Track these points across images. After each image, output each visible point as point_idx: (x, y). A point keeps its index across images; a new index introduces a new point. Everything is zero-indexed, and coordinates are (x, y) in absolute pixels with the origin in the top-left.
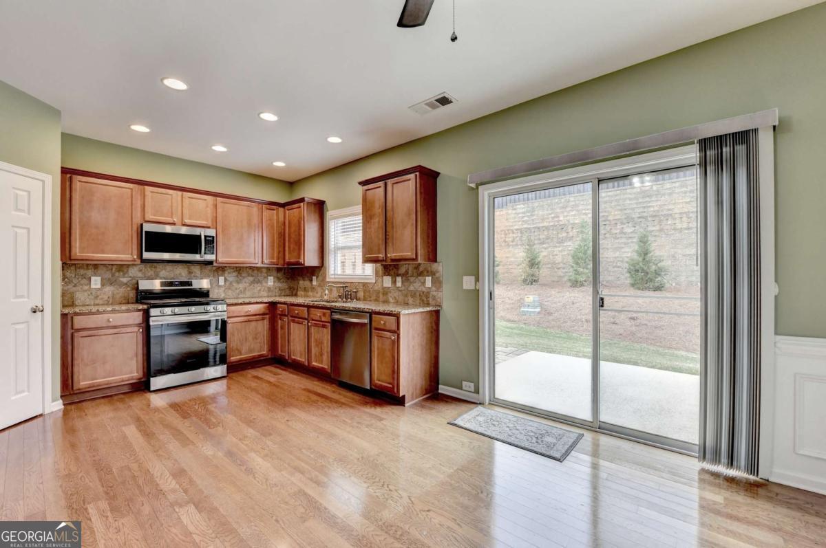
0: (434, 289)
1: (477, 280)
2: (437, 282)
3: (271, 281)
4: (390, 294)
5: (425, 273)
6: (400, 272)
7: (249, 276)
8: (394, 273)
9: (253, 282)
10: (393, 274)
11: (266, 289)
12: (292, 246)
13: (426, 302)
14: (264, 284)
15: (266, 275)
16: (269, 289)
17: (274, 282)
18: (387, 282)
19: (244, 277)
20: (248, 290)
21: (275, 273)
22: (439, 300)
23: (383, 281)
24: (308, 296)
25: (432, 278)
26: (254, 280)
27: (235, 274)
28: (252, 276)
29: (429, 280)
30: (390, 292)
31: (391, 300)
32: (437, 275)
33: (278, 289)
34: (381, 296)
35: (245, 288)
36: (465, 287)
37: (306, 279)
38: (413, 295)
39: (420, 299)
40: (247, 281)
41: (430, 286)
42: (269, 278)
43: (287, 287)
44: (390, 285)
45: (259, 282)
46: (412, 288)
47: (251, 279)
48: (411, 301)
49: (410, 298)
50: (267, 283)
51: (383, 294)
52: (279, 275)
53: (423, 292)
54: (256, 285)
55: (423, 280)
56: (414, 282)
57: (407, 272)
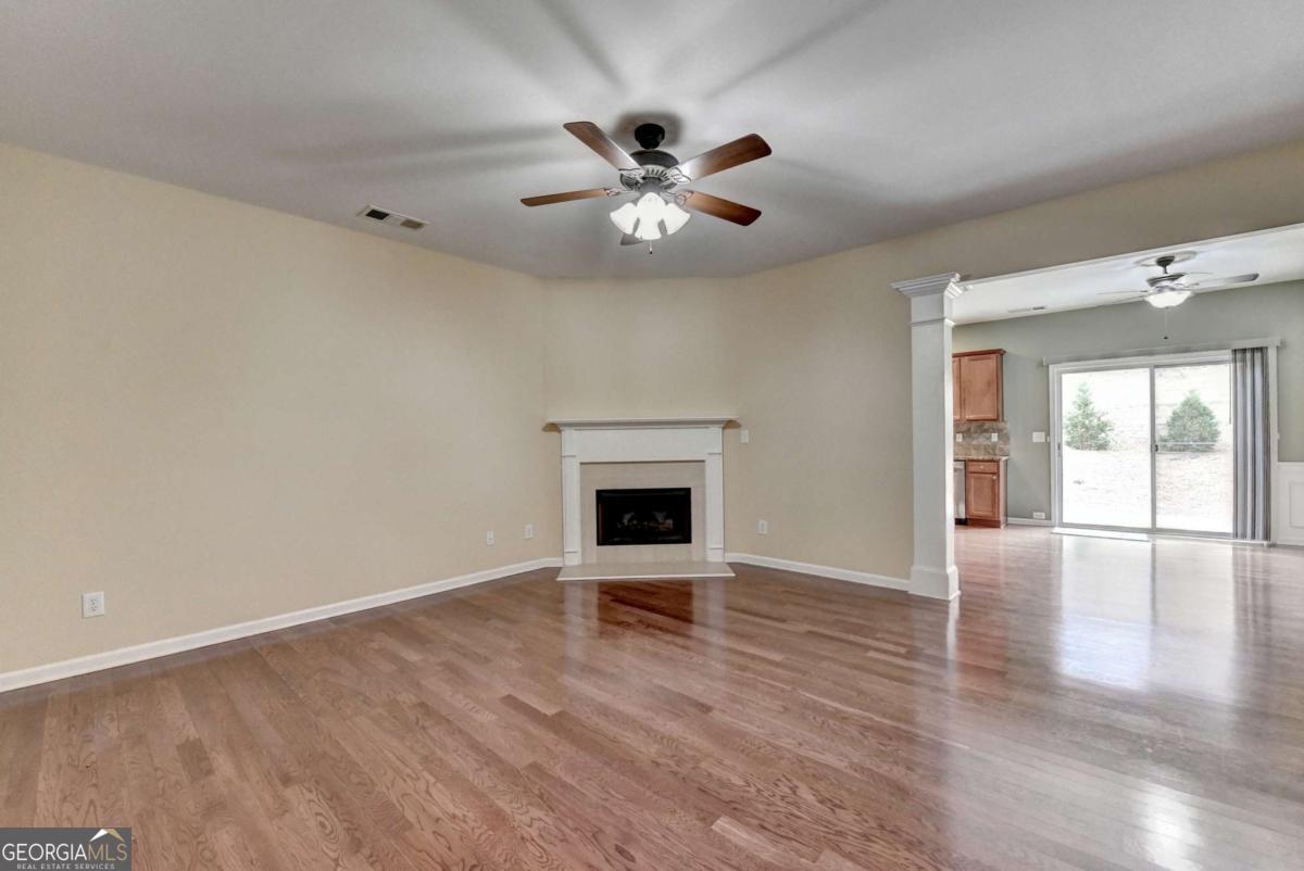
0: (1000, 442)
1: (1048, 434)
2: (1004, 437)
5: (990, 430)
13: (991, 453)
25: (999, 434)
29: (995, 437)
32: (1004, 431)
36: (1035, 440)
38: (977, 448)
39: (985, 451)
41: (996, 440)
46: (975, 442)
48: (973, 452)
49: (972, 450)
53: (989, 446)
55: (987, 435)
56: (977, 438)
57: (969, 430)
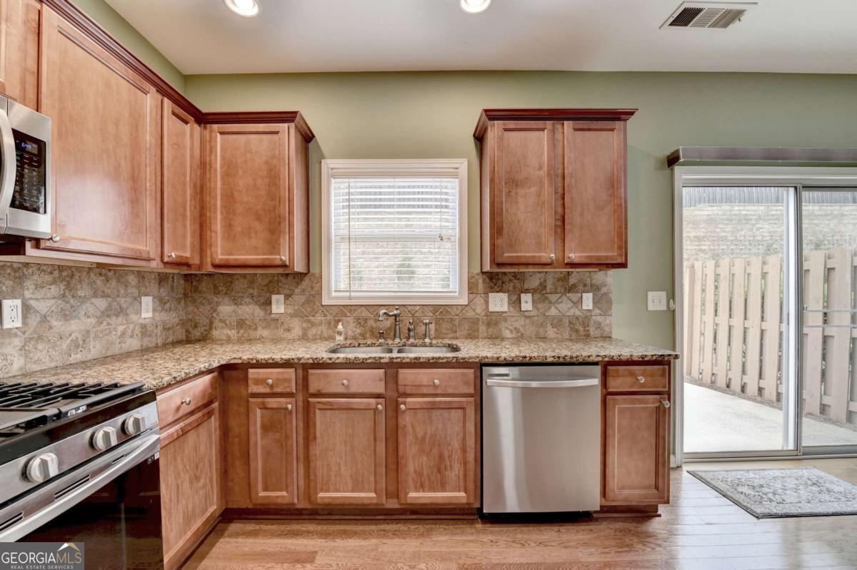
0: (597, 311)
1: (672, 296)
2: (603, 301)
3: (147, 310)
4: (503, 325)
5: (581, 287)
6: (526, 286)
7: (95, 295)
8: (515, 287)
9: (106, 314)
10: (511, 288)
11: (138, 330)
12: (239, 223)
13: (582, 333)
14: (133, 317)
15: (135, 291)
16: (144, 330)
17: (154, 310)
18: (499, 302)
19: (83, 300)
20: (96, 337)
21: (153, 286)
22: (607, 329)
23: (487, 302)
24: (250, 341)
25: (594, 294)
26: (109, 307)
27: (54, 290)
28: (105, 296)
29: (588, 301)
30: (506, 320)
31: (507, 334)
32: (604, 290)
33: (160, 328)
34: (482, 328)
35: (88, 332)
36: (651, 308)
37: (248, 300)
38: (557, 323)
39: (572, 329)
40: (91, 309)
41: (590, 307)
42: (144, 299)
43: (176, 320)
44: (505, 308)
45: (121, 311)
46: (553, 311)
47: (101, 303)
48: (551, 332)
49: (549, 327)
50: (138, 312)
51: (488, 325)
52: (164, 292)
53: (577, 318)
54: (113, 320)
55: (574, 297)
56: (557, 302)
57: (543, 286)
